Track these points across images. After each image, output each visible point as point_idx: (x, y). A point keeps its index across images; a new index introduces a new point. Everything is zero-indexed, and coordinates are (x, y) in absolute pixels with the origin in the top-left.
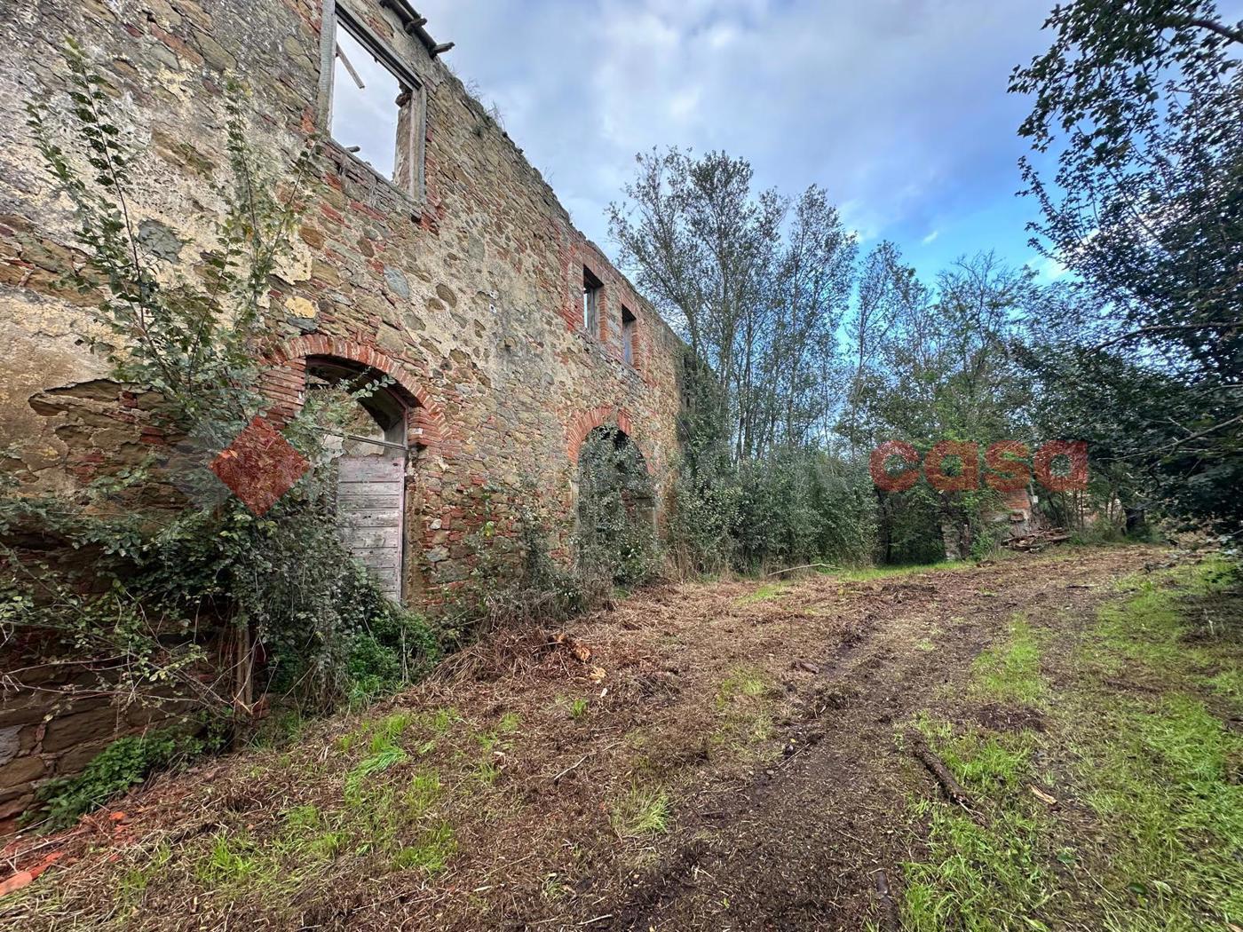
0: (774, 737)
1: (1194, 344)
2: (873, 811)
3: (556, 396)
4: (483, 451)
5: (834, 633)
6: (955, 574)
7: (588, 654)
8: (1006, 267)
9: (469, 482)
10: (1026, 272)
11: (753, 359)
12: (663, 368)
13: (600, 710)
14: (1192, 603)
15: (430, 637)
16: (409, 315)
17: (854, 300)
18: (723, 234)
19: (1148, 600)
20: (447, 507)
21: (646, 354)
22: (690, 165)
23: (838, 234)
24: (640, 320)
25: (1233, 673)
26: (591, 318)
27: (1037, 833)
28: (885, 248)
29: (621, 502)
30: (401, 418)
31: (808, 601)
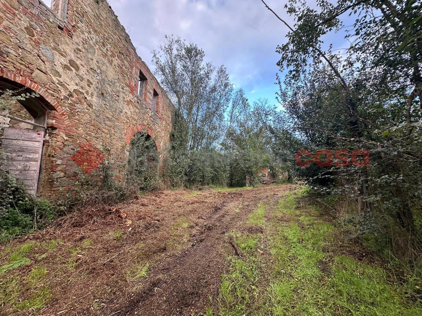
0: (189, 241)
1: (307, 133)
2: (216, 261)
3: (123, 117)
4: (87, 134)
5: (212, 207)
6: (248, 190)
7: (126, 215)
8: (270, 104)
9: (78, 146)
10: (274, 107)
11: (198, 117)
12: (167, 115)
13: (127, 236)
14: (298, 199)
15: (51, 210)
16: (53, 69)
17: (230, 104)
18: (193, 73)
19: (290, 198)
20: (66, 155)
21: (161, 108)
22: (184, 46)
23: (228, 83)
24: (160, 96)
25: (304, 216)
26: (141, 91)
27: (257, 261)
28: (241, 91)
29: (146, 160)
30: (44, 114)
31: (206, 197)
